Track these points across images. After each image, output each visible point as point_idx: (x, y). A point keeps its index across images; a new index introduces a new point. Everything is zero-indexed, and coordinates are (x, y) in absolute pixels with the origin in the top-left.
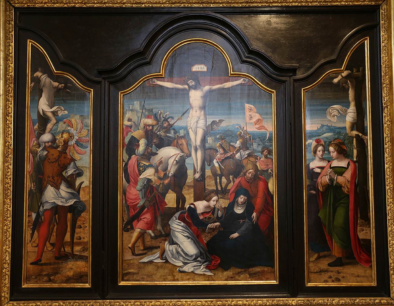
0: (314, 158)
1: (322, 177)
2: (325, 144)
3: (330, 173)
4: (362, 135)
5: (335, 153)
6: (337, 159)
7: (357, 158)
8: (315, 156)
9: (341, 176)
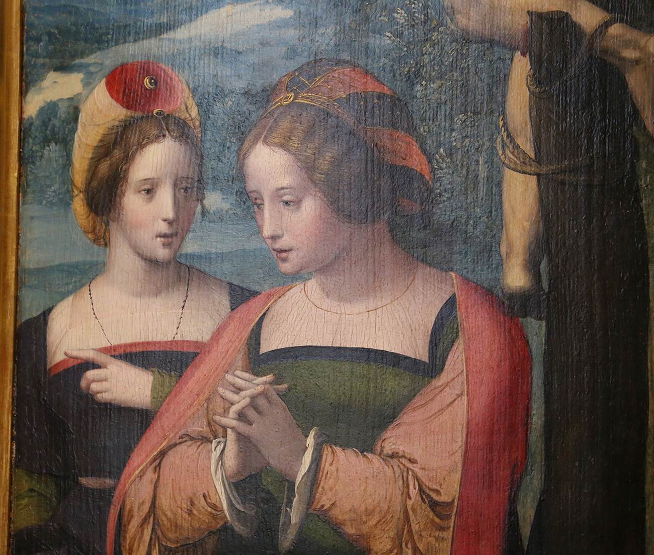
0: (94, 253)
1: (163, 454)
2: (205, 110)
3: (251, 414)
4: (606, 25)
5: (311, 207)
6: (325, 269)
7: (543, 266)
8: (102, 240)
9: (366, 446)
